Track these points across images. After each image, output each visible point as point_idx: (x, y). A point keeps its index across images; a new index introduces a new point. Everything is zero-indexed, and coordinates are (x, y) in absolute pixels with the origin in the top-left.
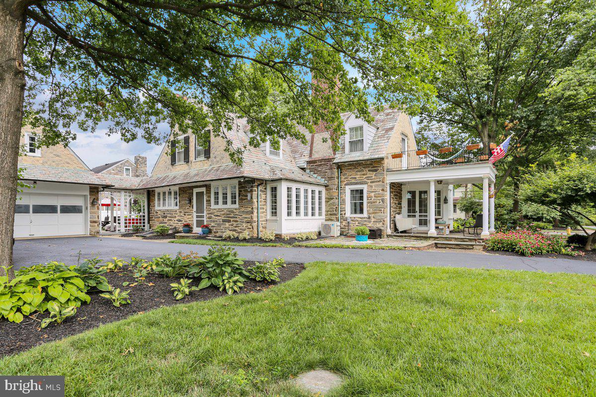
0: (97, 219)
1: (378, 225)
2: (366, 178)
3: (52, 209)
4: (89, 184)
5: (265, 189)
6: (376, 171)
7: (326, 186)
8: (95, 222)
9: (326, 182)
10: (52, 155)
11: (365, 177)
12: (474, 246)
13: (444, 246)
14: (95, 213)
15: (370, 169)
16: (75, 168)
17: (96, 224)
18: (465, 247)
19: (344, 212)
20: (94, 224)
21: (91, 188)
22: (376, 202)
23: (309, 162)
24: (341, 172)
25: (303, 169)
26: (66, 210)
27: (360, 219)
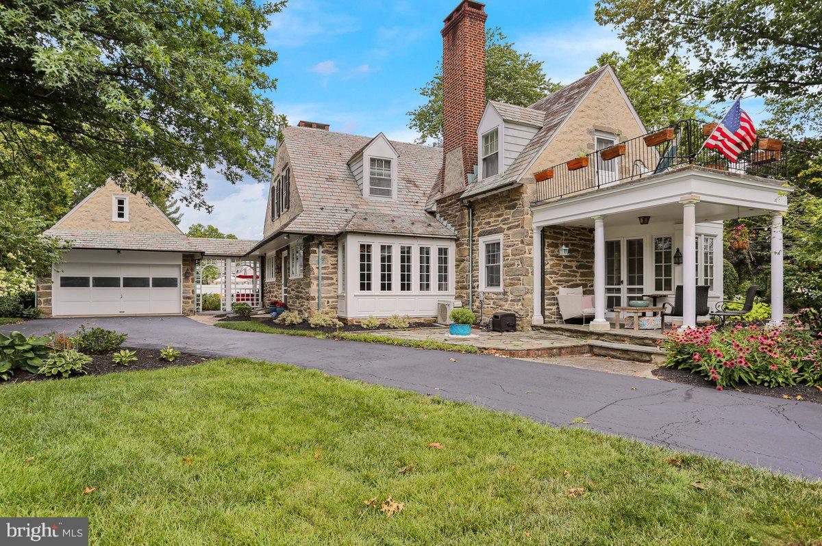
0: (191, 294)
1: (516, 306)
2: (502, 221)
3: (142, 283)
4: (182, 252)
5: (336, 248)
6: (513, 207)
7: (456, 240)
8: (189, 298)
9: (456, 232)
10: (140, 219)
11: (500, 219)
12: (653, 356)
13: (603, 352)
14: (188, 287)
15: (507, 204)
16: (165, 233)
17: (190, 301)
18: (636, 356)
19: (477, 283)
20: (187, 300)
21: (184, 256)
22: (513, 264)
23: (439, 202)
24: (473, 215)
25: (432, 213)
26: (159, 283)
27: (495, 296)
